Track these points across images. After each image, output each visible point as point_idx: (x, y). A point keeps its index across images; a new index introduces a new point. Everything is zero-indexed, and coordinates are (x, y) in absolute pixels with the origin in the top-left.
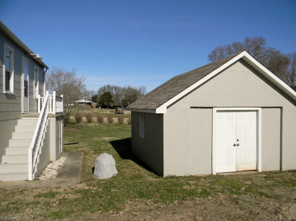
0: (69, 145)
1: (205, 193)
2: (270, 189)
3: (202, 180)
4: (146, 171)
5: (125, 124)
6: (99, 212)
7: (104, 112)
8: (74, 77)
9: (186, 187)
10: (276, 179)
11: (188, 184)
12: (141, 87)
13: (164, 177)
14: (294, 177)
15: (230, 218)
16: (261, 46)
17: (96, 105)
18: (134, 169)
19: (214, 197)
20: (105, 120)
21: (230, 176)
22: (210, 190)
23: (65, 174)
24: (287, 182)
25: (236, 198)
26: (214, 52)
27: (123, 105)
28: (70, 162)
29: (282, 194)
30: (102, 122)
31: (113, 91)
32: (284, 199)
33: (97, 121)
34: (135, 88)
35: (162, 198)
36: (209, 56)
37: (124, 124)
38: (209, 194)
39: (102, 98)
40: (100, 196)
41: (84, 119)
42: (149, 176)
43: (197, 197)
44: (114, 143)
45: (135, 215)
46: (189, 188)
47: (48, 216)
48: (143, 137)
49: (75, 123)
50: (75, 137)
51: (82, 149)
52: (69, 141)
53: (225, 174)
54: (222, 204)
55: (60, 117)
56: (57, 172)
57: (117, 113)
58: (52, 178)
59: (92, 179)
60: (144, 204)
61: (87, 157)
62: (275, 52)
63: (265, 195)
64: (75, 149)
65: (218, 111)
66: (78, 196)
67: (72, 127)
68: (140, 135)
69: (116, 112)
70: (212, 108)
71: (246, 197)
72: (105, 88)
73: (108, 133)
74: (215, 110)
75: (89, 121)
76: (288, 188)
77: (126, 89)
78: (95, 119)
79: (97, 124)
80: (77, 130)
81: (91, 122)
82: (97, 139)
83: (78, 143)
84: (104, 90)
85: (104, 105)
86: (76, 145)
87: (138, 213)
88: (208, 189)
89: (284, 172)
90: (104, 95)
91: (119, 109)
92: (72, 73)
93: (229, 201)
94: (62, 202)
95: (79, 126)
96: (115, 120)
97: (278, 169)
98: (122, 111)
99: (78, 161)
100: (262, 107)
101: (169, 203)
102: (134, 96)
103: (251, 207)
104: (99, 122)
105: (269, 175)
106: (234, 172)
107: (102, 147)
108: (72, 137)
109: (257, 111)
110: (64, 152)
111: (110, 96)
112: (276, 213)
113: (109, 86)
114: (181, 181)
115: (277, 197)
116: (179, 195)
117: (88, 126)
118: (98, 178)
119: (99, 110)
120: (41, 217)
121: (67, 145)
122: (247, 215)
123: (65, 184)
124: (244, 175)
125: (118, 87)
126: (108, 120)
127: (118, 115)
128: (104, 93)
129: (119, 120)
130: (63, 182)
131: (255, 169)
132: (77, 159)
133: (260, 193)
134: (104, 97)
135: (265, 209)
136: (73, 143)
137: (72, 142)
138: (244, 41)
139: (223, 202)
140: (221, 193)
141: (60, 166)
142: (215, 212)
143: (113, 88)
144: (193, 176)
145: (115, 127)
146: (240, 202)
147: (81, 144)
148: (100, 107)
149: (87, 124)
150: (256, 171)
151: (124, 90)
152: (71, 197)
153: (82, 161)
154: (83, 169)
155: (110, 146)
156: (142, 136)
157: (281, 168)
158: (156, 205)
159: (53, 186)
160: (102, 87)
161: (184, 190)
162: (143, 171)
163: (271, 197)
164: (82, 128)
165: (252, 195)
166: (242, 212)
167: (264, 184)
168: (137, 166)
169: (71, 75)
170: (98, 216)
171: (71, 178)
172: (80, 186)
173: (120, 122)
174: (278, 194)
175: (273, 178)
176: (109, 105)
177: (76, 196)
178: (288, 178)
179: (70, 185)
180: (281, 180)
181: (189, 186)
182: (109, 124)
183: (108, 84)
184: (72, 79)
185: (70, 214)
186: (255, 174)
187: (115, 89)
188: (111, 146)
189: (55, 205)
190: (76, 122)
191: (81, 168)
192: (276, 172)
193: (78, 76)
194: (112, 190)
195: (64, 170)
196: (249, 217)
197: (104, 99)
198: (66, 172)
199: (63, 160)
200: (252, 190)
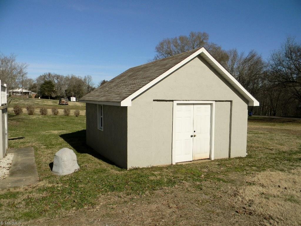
0: (13, 141)
1: (171, 182)
2: (225, 175)
3: (165, 170)
4: (107, 164)
5: (72, 116)
6: (74, 208)
7: (45, 103)
8: (13, 63)
9: (152, 178)
10: (227, 165)
11: (153, 175)
12: (87, 76)
13: (128, 169)
14: (242, 163)
15: (199, 202)
16: (205, 41)
17: (36, 95)
18: (95, 163)
19: (180, 185)
20: (50, 111)
21: (188, 165)
22: (174, 179)
23: (18, 172)
24: (237, 168)
25: (199, 185)
26: (162, 44)
27: (66, 95)
28: (20, 159)
29: (236, 179)
30: (45, 115)
31: (55, 80)
32: (239, 183)
33: (40, 113)
34: (79, 78)
35: (133, 190)
36: (157, 48)
37: (70, 116)
38: (175, 183)
39: (42, 87)
40: (69, 193)
41: (25, 110)
42: (112, 169)
43: (165, 186)
44: (65, 137)
45: (112, 208)
46: (155, 179)
47: (19, 218)
48: (102, 130)
49: (14, 116)
50: (18, 131)
51: (30, 144)
52: (11, 136)
53: (183, 164)
54: (188, 191)
55: (5, 109)
56: (8, 171)
57: (61, 104)
58: (4, 177)
59: (52, 176)
60: (117, 197)
61: (39, 152)
62: (216, 48)
63: (222, 180)
64: (22, 144)
65: (178, 104)
66: (44, 194)
67: (12, 120)
68: (98, 128)
69: (59, 103)
70: (172, 101)
71: (207, 183)
72: (45, 76)
73: (55, 125)
74: (175, 103)
75: (31, 113)
76: (238, 173)
77: (70, 78)
78: (37, 111)
79: (40, 117)
80: (19, 123)
81: (32, 115)
82: (44, 133)
83: (24, 138)
84: (44, 79)
85: (45, 96)
86: (21, 140)
87: (115, 206)
88: (173, 178)
89: (232, 159)
90: (44, 84)
91: (63, 100)
92: (10, 58)
93: (194, 188)
94: (29, 202)
95: (19, 118)
96: (61, 111)
97: (227, 156)
98: (66, 102)
99: (30, 158)
100: (216, 101)
101: (142, 194)
102: (78, 86)
103: (213, 191)
104: (42, 114)
105: (221, 162)
106: (191, 161)
107: (54, 142)
108: (13, 131)
109: (211, 104)
110: (9, 148)
111: (52, 85)
112: (235, 195)
113: (49, 74)
114: (145, 172)
115: (232, 182)
116: (148, 186)
117: (31, 118)
118: (58, 174)
119: (39, 101)
120: (11, 219)
121: (11, 140)
122: (211, 199)
123: (22, 182)
124: (200, 164)
125: (61, 76)
126: (53, 111)
127: (62, 106)
128: (45, 82)
129: (65, 111)
130: (20, 181)
131: (209, 158)
132: (28, 156)
133: (218, 178)
134: (45, 86)
135: (225, 192)
136: (18, 138)
137: (15, 136)
138: (190, 35)
139: (189, 189)
140: (185, 181)
141: (11, 164)
142: (185, 199)
143: (55, 76)
144: (155, 167)
145: (61, 120)
146: (204, 188)
147: (27, 139)
148: (39, 98)
149: (28, 116)
150: (209, 159)
151: (67, 79)
152: (36, 195)
153: (34, 157)
154: (39, 166)
155: (61, 140)
156: (101, 128)
157: (229, 156)
158: (129, 197)
159: (9, 185)
160: (42, 75)
161: (151, 181)
162: (104, 165)
163: (227, 182)
164: (24, 120)
165: (212, 181)
166: (207, 197)
167: (219, 170)
168: (97, 160)
169: (9, 60)
170: (75, 212)
171: (27, 176)
172: (41, 184)
173: (67, 114)
174: (233, 178)
175: (225, 165)
176: (51, 95)
177: (42, 194)
178: (237, 164)
179: (28, 183)
180: (232, 167)
181: (154, 176)
182: (54, 116)
183: (50, 72)
184: (11, 65)
185: (44, 214)
186: (209, 162)
187: (57, 78)
188: (63, 140)
189: (21, 205)
190: (15, 114)
191: (35, 165)
192: (225, 160)
193: (18, 62)
194: (80, 186)
195: (16, 168)
196: (215, 201)
197: (44, 89)
198: (19, 170)
199: (11, 157)
200: (211, 176)
